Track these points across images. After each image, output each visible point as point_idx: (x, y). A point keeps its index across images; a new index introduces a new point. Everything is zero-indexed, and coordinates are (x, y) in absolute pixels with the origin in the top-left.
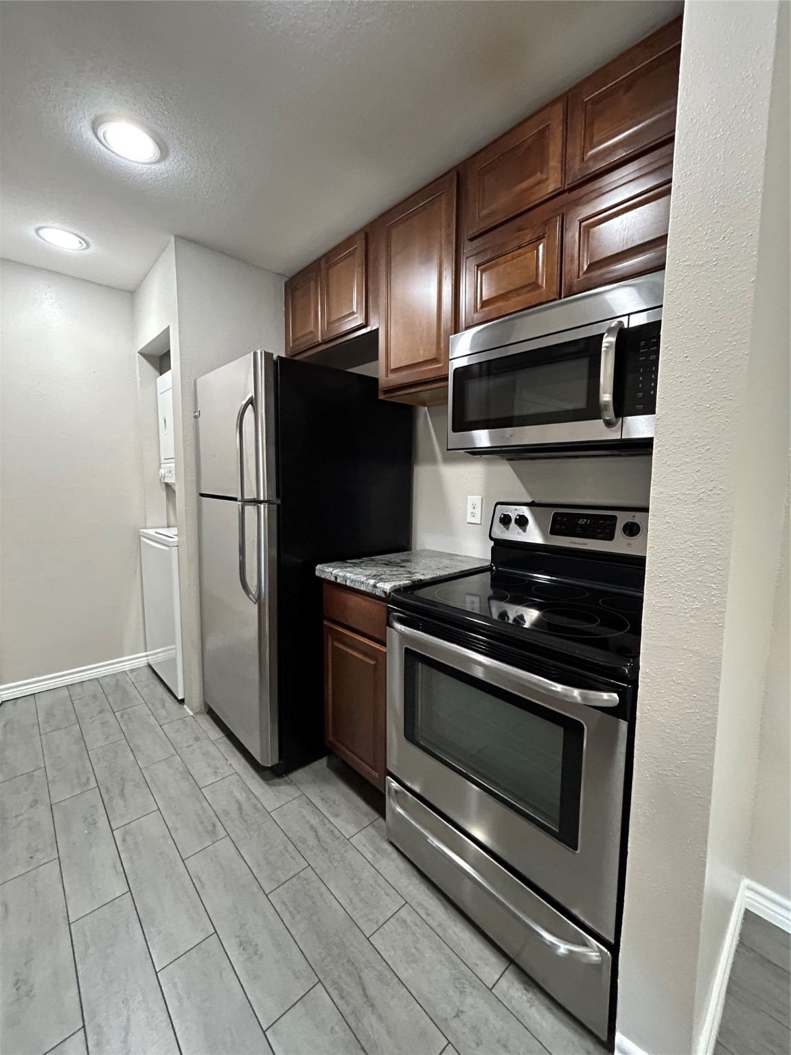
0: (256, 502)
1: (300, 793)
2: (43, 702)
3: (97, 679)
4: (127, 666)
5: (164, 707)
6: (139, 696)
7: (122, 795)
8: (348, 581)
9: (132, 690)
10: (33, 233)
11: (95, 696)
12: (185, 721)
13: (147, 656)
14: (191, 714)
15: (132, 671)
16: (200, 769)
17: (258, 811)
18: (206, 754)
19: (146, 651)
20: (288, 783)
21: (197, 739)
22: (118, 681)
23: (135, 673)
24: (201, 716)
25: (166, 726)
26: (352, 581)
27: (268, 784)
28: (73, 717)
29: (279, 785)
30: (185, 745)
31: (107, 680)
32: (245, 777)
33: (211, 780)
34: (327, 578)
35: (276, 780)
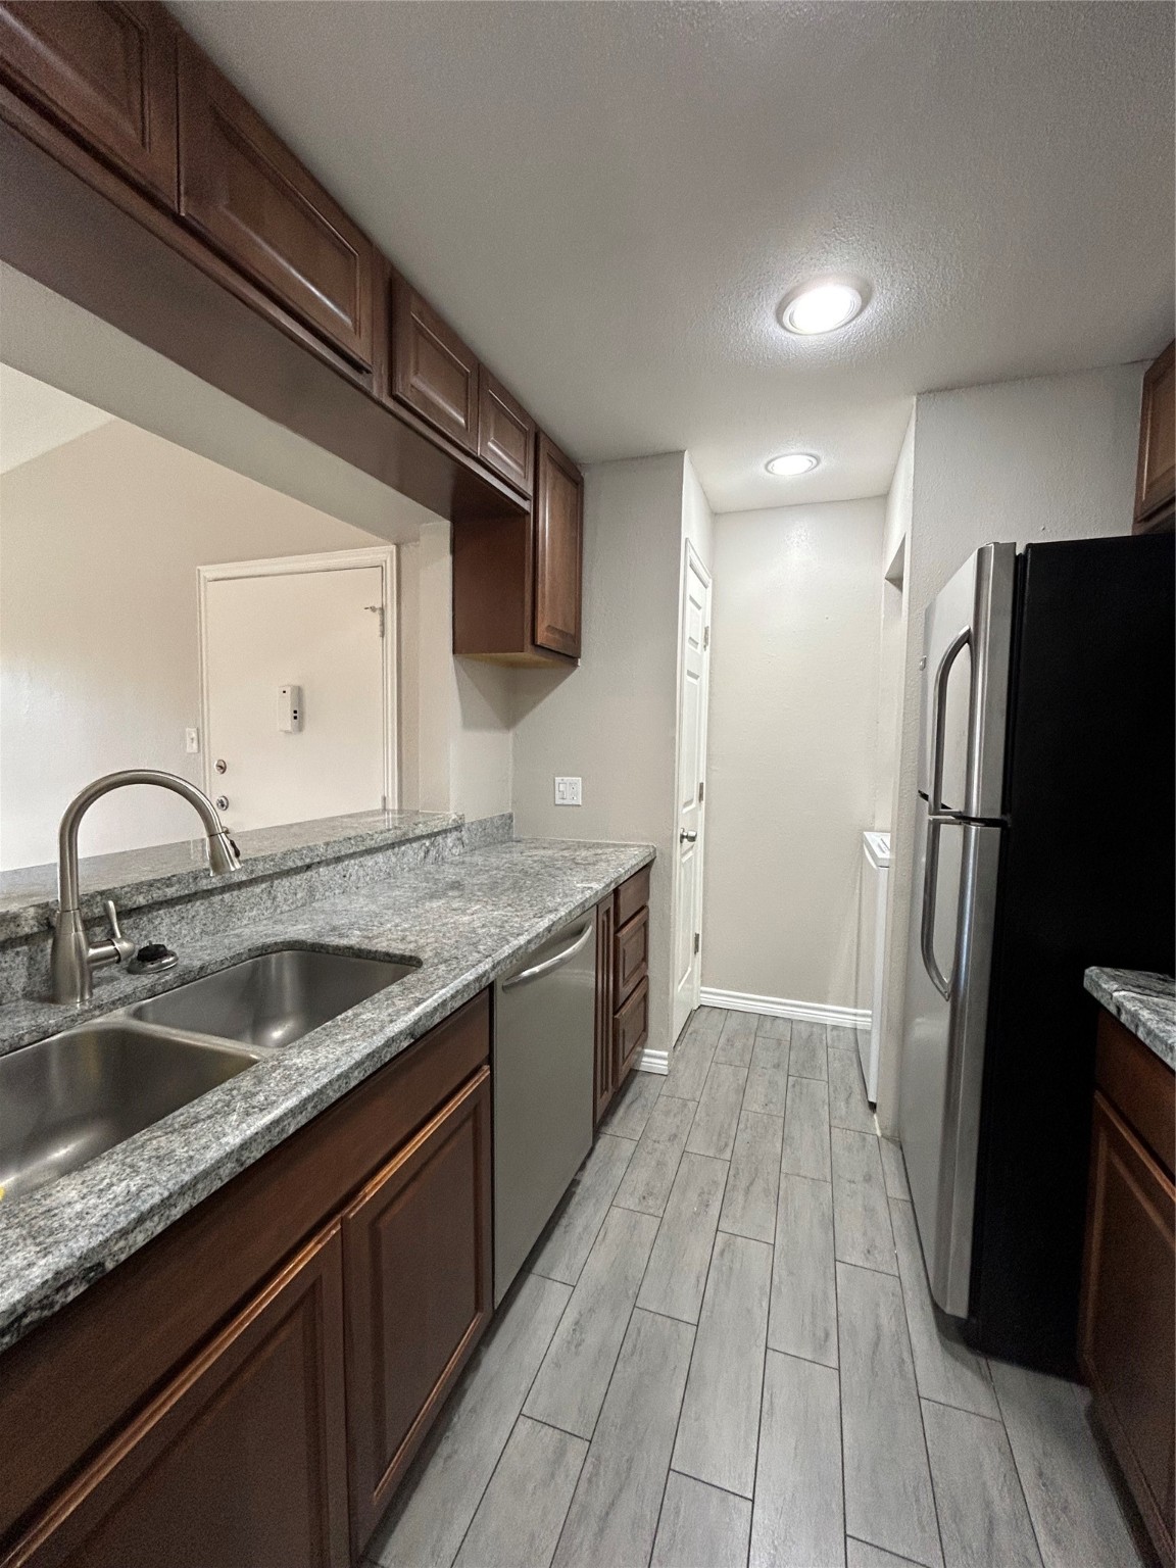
0: (964, 818)
1: (997, 1416)
2: (733, 1023)
3: (791, 1021)
4: (830, 1019)
5: (847, 1101)
6: (824, 1068)
7: (747, 1191)
8: (1141, 1029)
9: (821, 1054)
10: (763, 470)
11: (779, 1042)
12: (864, 1139)
13: (855, 1015)
14: (879, 1133)
15: (835, 1028)
16: (852, 1230)
17: (903, 1376)
18: (869, 1211)
19: (856, 1007)
20: (978, 1371)
21: (868, 1178)
22: (811, 1034)
23: (835, 1033)
24: (891, 1146)
25: (837, 1130)
26: (1149, 1032)
27: (943, 1344)
28: (747, 1058)
29: (964, 1363)
30: (848, 1176)
31: (802, 1027)
32: (909, 1295)
33: (856, 1258)
34: (1102, 1001)
35: (960, 1349)
